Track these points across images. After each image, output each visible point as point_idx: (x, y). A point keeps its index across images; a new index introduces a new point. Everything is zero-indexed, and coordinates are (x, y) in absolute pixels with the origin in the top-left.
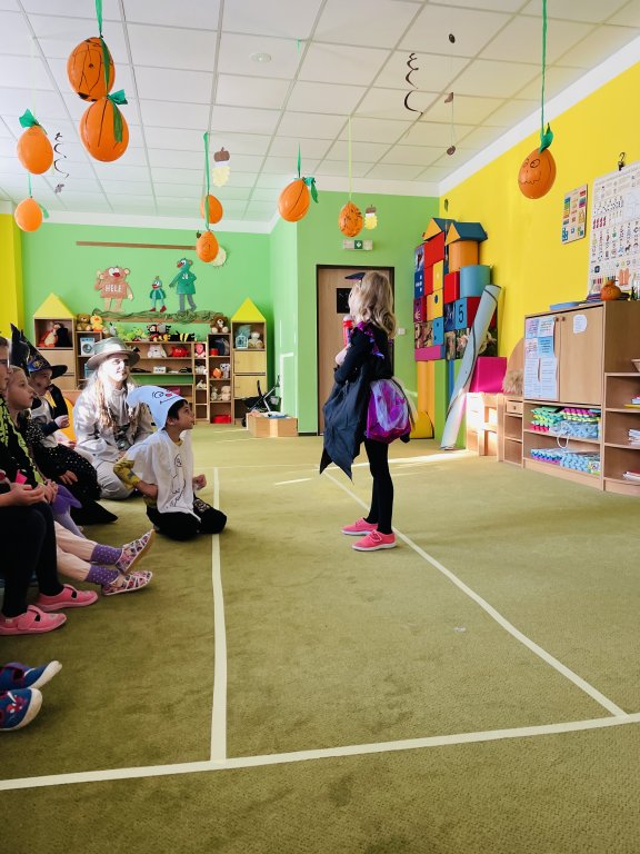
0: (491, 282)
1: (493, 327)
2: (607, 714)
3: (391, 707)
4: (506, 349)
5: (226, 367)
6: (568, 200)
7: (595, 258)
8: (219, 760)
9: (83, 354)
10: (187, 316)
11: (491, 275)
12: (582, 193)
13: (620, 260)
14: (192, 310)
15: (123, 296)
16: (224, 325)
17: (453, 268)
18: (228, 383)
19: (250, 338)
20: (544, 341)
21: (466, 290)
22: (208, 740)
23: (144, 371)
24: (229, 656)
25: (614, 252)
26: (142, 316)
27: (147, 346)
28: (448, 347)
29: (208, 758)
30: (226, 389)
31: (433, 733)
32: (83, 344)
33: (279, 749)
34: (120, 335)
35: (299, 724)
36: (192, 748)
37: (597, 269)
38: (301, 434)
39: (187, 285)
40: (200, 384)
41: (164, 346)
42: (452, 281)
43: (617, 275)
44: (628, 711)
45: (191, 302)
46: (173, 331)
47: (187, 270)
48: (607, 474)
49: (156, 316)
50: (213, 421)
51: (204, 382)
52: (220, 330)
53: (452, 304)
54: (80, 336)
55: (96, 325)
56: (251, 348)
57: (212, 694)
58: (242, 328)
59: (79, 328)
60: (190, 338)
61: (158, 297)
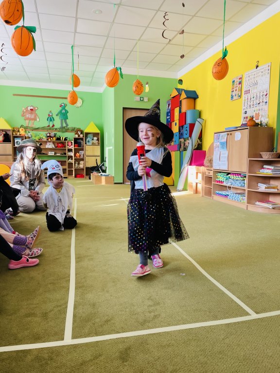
0: (200, 117)
1: (200, 137)
2: (247, 314)
3: (150, 312)
4: (206, 147)
5: (82, 152)
6: (234, 82)
7: (245, 107)
8: (68, 340)
9: (16, 145)
10: (64, 129)
11: (200, 114)
12: (240, 78)
13: (256, 109)
14: (66, 126)
15: (35, 119)
16: (81, 133)
17: (183, 110)
18: (83, 160)
19: (93, 140)
20: (222, 144)
21: (189, 120)
22: (63, 330)
23: (44, 154)
24: (76, 288)
25: (253, 105)
26: (43, 129)
27: (46, 142)
28: (181, 145)
29: (63, 339)
30: (82, 162)
31: (169, 325)
32: (16, 141)
33: (97, 334)
34: (33, 137)
35: (107, 321)
36: (56, 334)
37: (246, 113)
38: (115, 183)
39: (64, 115)
40: (70, 160)
41: (54, 143)
42: (183, 116)
43: (254, 115)
44: (257, 313)
45: (66, 123)
46: (57, 136)
47: (64, 108)
48: (248, 203)
49: (50, 129)
50: (76, 177)
51: (72, 159)
52: (79, 136)
53: (182, 127)
54: (14, 137)
55: (22, 132)
56: (93, 144)
57: (67, 307)
58: (89, 135)
59: (14, 134)
60: (66, 139)
61: (51, 120)
